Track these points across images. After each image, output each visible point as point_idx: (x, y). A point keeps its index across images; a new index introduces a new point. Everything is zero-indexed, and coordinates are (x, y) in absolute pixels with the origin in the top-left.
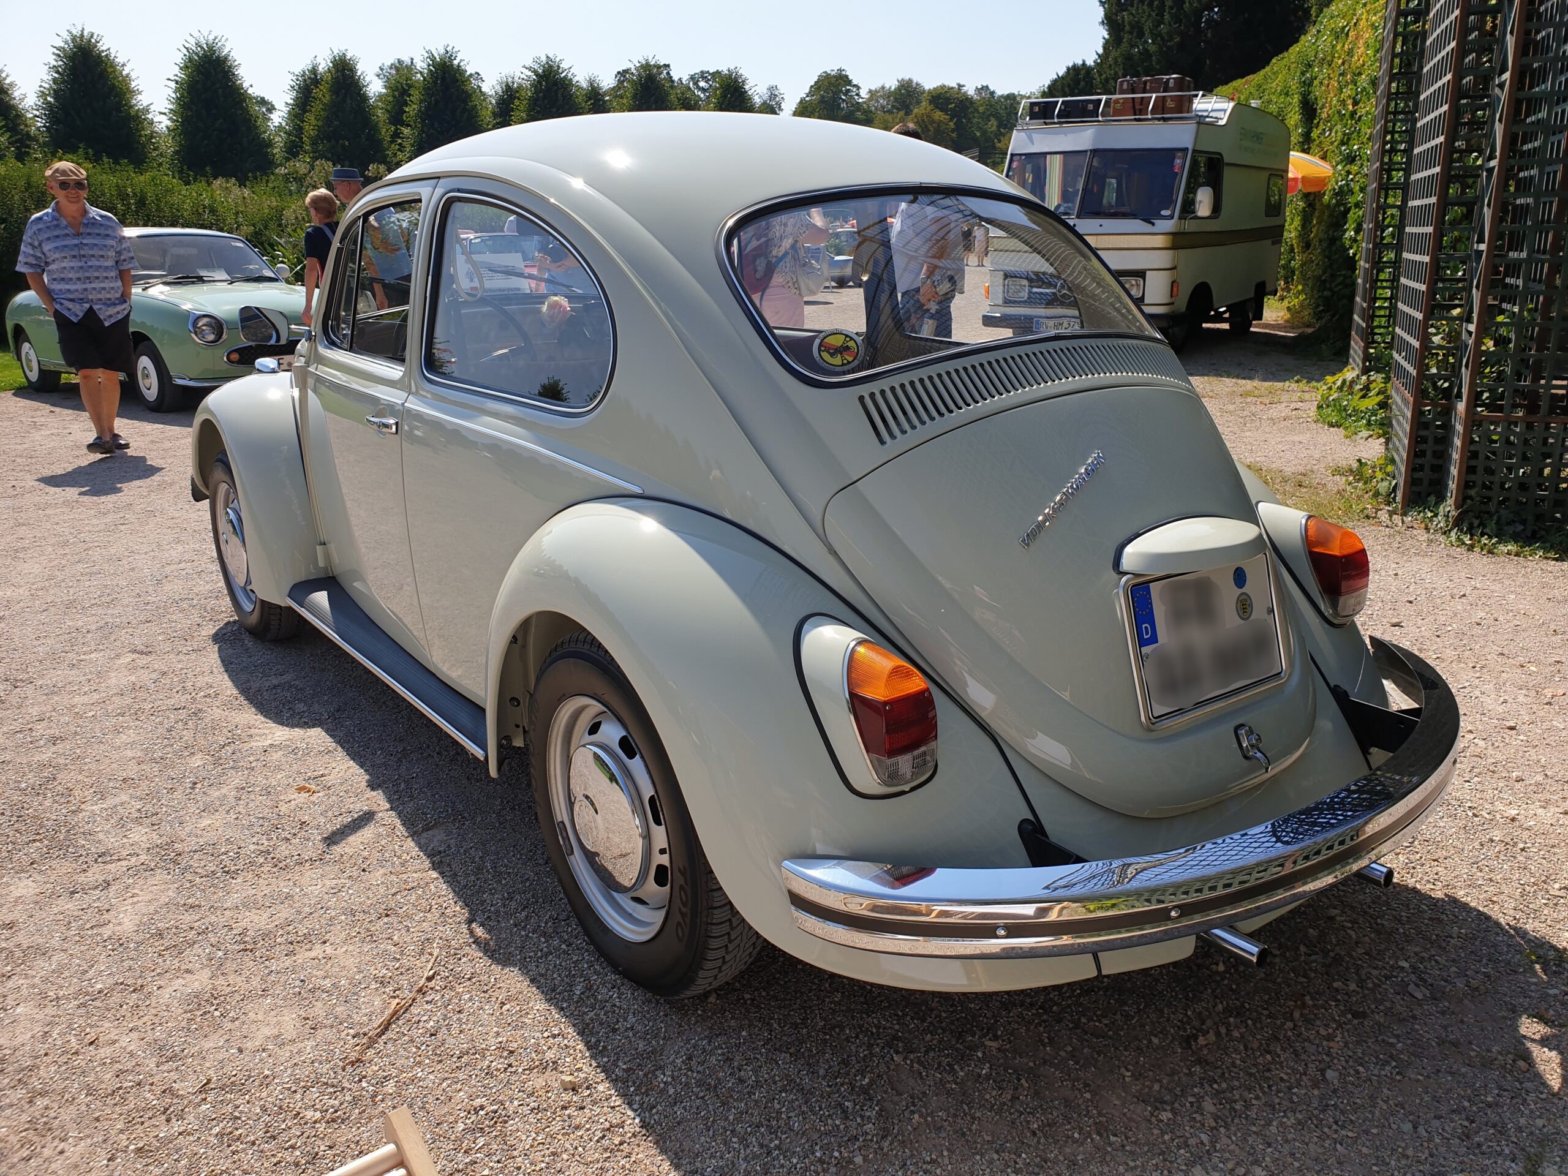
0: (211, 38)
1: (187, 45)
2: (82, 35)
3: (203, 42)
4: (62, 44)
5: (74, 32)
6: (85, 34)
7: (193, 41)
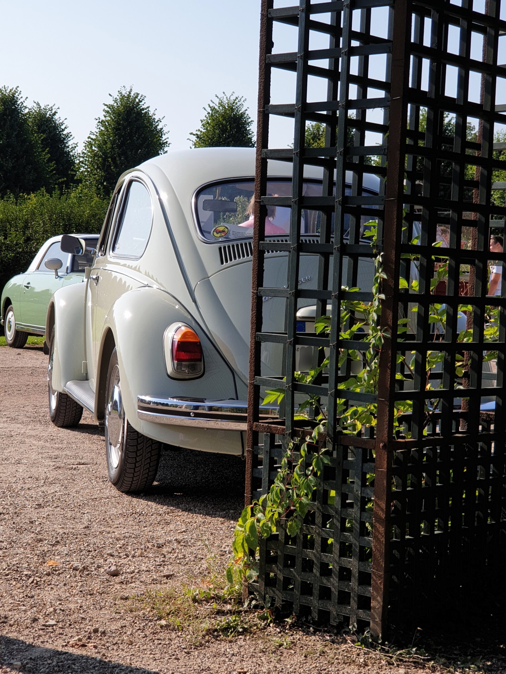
0: (233, 98)
1: (212, 105)
2: (129, 96)
3: (225, 101)
4: (112, 103)
5: (124, 93)
6: (132, 94)
7: (217, 101)
